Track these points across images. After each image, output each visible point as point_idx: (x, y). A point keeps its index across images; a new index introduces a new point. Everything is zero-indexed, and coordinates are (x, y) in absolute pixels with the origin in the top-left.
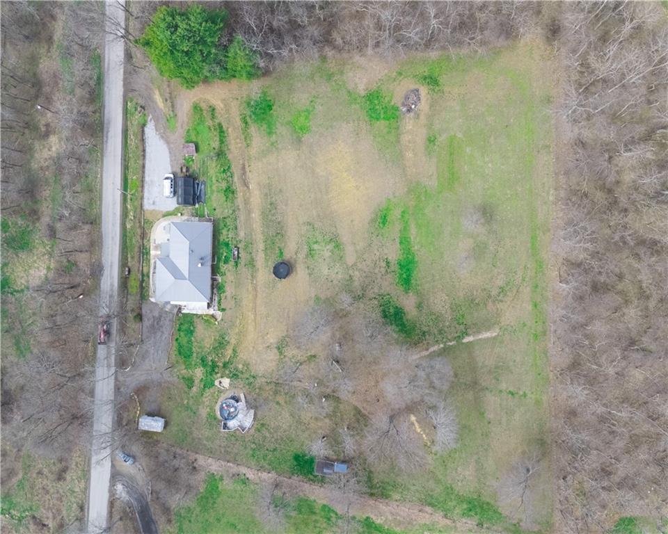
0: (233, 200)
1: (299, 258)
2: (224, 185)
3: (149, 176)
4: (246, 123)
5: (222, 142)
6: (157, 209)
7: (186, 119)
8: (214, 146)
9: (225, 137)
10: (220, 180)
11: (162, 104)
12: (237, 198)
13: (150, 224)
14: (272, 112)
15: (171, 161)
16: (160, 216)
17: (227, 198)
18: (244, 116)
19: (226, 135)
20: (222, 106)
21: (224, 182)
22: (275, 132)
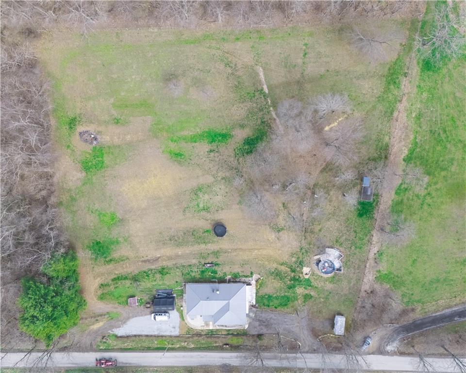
0: (169, 269)
1: (210, 218)
2: (158, 276)
3: (154, 332)
4: (111, 260)
5: (126, 278)
6: (178, 325)
7: (111, 305)
8: (129, 284)
9: (122, 276)
10: (155, 279)
11: (101, 323)
12: (167, 266)
13: (190, 330)
14: (101, 242)
15: (142, 315)
16: (183, 323)
17: (167, 273)
18: (105, 262)
19: (120, 275)
20: (99, 279)
21: (156, 275)
22: (117, 238)
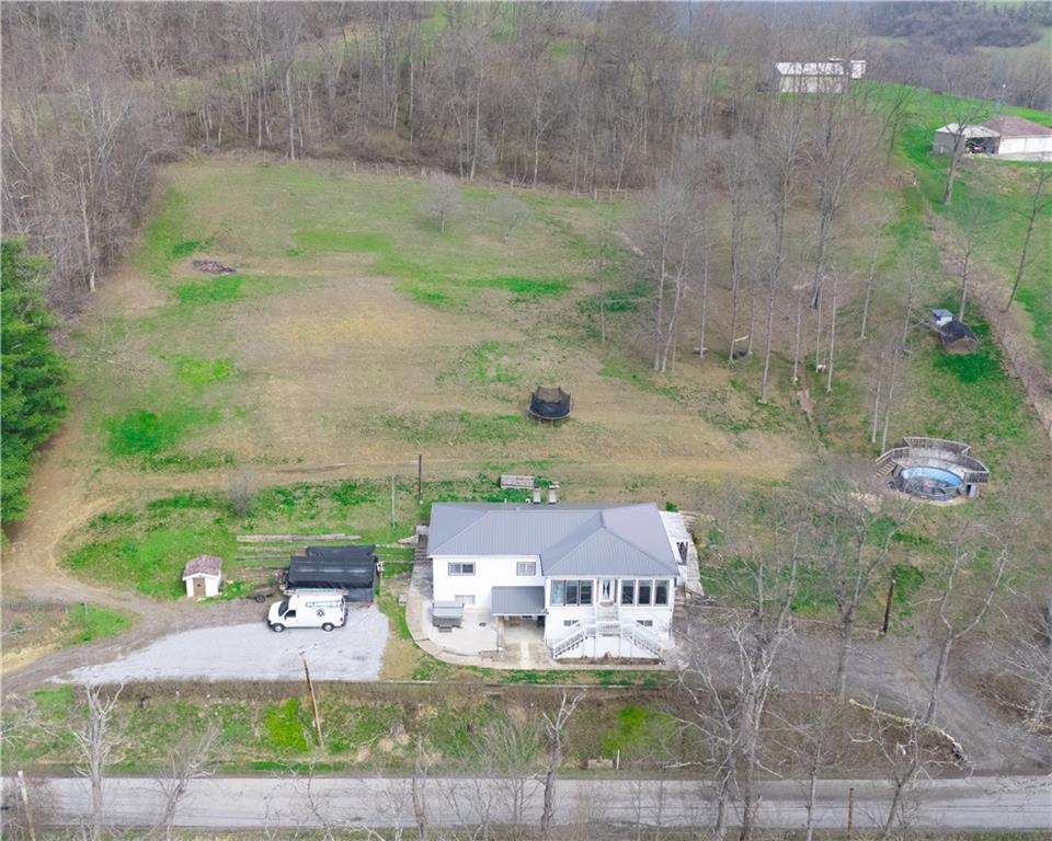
0: (372, 489)
1: (518, 397)
2: (326, 504)
3: (264, 672)
4: (169, 461)
5: (206, 503)
6: (380, 651)
8: (210, 521)
9: (192, 497)
10: (313, 512)
12: (366, 481)
13: (430, 666)
14: (159, 415)
15: (226, 623)
16: (405, 644)
17: (363, 500)
18: (148, 465)
19: (187, 495)
20: (102, 500)
21: (318, 502)
22: (214, 408)
